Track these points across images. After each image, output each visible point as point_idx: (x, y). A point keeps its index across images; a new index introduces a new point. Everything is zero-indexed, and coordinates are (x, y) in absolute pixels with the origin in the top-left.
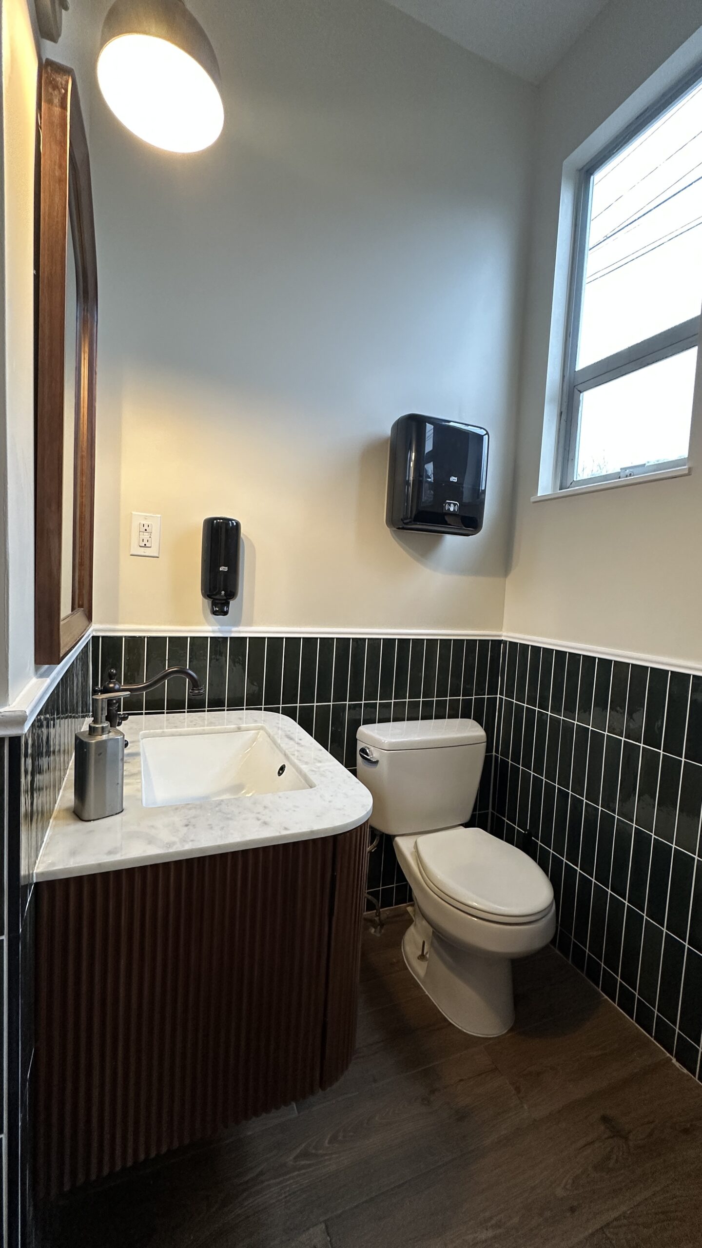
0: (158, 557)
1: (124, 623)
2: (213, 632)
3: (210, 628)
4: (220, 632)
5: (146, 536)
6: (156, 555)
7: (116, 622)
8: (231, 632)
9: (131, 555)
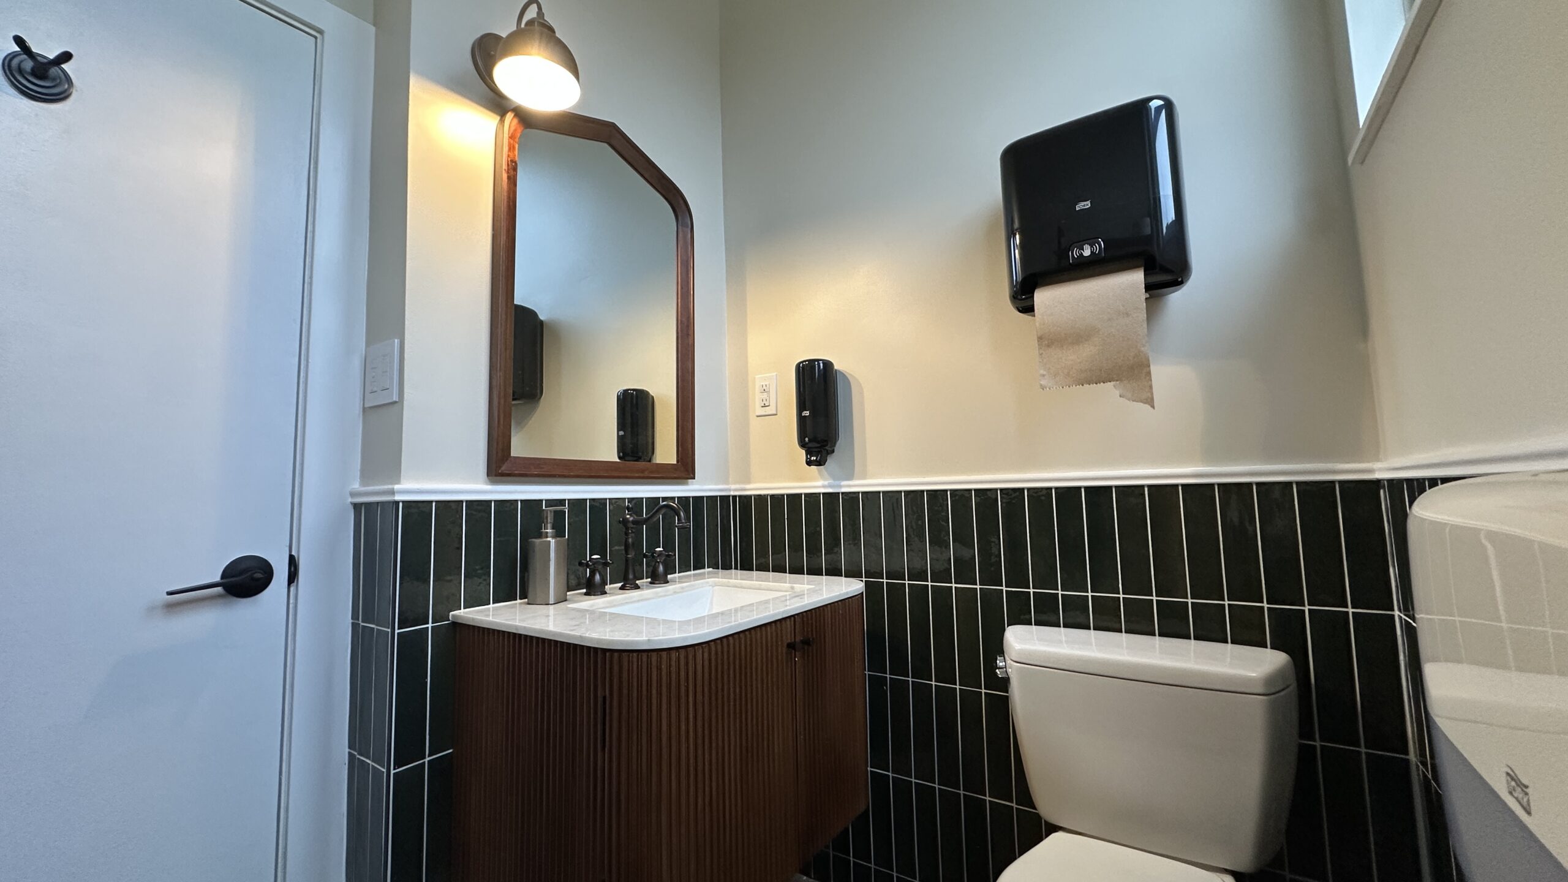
0: (776, 415)
1: (755, 483)
2: (824, 487)
3: (820, 483)
4: (830, 486)
5: (765, 395)
6: (775, 413)
7: (749, 482)
8: (841, 486)
9: (758, 416)
